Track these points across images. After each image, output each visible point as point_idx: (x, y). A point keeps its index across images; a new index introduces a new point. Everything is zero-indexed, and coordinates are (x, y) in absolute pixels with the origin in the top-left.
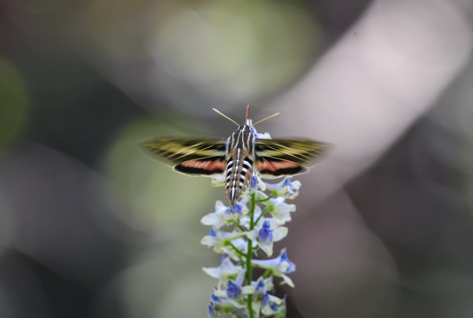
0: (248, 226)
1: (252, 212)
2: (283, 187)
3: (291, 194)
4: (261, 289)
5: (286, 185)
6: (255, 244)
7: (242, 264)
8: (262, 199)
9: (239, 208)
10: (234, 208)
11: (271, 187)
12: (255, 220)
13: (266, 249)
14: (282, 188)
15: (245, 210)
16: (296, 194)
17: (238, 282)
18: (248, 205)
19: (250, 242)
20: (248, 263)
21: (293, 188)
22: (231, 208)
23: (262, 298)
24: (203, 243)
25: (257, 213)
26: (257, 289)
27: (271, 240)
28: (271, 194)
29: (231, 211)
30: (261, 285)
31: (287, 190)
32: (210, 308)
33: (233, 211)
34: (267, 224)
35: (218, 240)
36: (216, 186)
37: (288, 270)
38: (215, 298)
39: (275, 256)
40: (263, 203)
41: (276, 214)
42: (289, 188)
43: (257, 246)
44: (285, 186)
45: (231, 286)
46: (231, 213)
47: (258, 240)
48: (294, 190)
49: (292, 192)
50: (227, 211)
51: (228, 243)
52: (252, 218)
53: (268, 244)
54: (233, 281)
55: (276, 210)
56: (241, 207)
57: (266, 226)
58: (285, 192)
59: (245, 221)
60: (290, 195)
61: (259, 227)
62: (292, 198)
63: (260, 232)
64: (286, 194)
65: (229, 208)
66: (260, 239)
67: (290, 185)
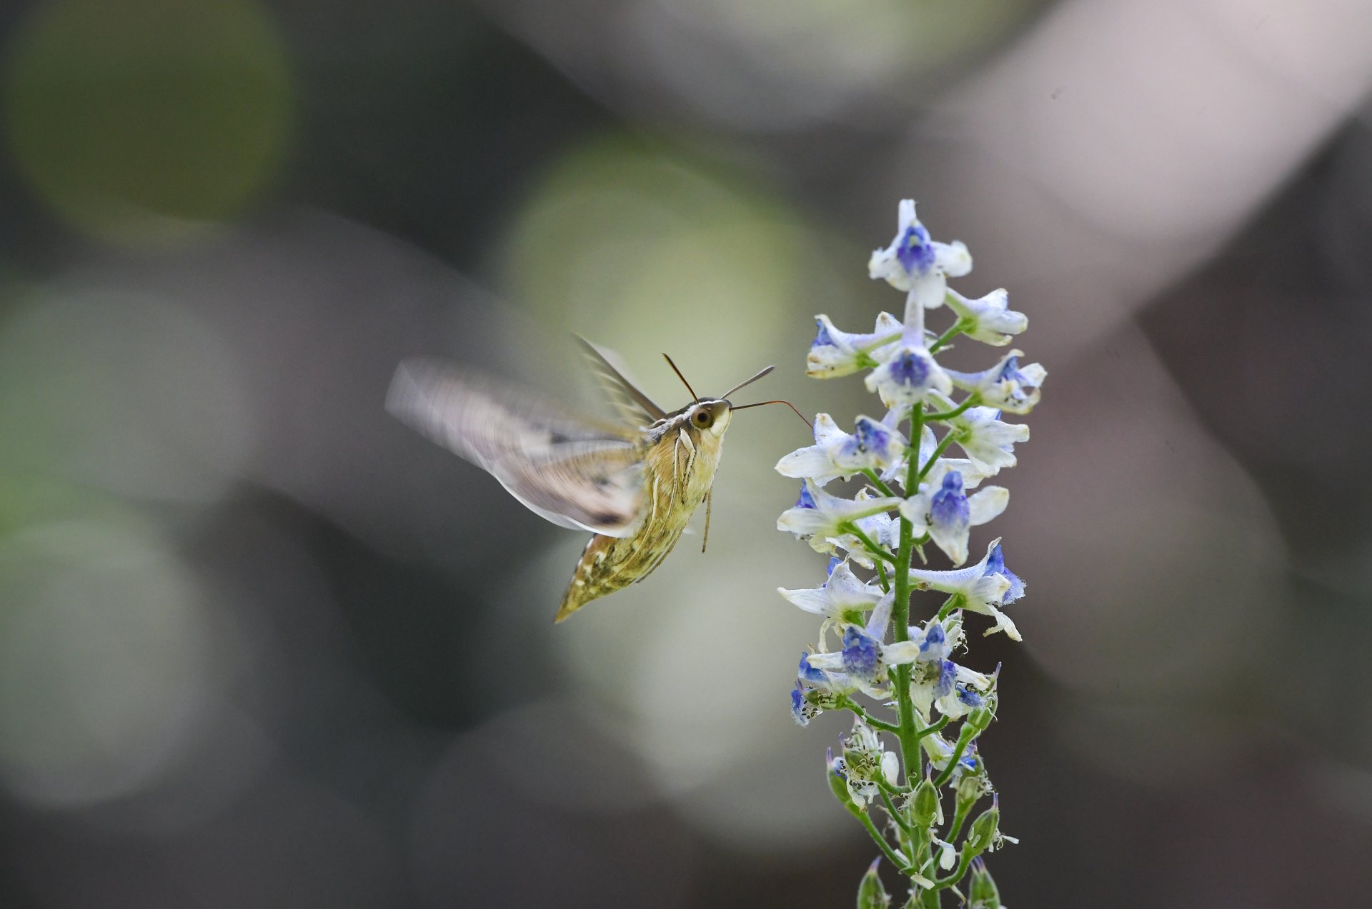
0: (902, 481)
1: (913, 444)
2: (999, 381)
3: (1020, 402)
4: (934, 647)
5: (1007, 378)
6: (918, 531)
7: (884, 581)
8: (941, 412)
9: (880, 439)
10: (865, 438)
11: (966, 380)
12: (921, 466)
13: (951, 548)
14: (996, 384)
15: (896, 442)
16: (1034, 399)
17: (874, 630)
18: (902, 427)
19: (906, 526)
20: (901, 578)
21: (1024, 384)
22: (857, 437)
23: (936, 674)
24: (782, 527)
25: (928, 448)
26: (924, 648)
27: (965, 522)
28: (967, 400)
29: (859, 447)
30: (935, 637)
31: (1009, 390)
32: (796, 697)
33: (863, 448)
34: (955, 480)
35: (822, 518)
36: (819, 376)
37: (1006, 596)
38: (811, 671)
39: (972, 561)
40: (943, 422)
41: (977, 450)
42: (1014, 385)
43: (927, 536)
44: (1004, 380)
45: (856, 642)
46: (859, 453)
47: (928, 521)
48: (1028, 390)
49: (1023, 396)
50: (848, 446)
51: (846, 527)
52: (913, 463)
53: (958, 534)
54: (860, 630)
55: (977, 438)
56: (885, 436)
57: (949, 484)
58: (1004, 396)
59: (895, 469)
60: (1015, 402)
61: (931, 486)
62: (1022, 410)
63: (935, 501)
64: (1007, 400)
65: (853, 438)
66: (934, 519)
67: (1018, 377)
